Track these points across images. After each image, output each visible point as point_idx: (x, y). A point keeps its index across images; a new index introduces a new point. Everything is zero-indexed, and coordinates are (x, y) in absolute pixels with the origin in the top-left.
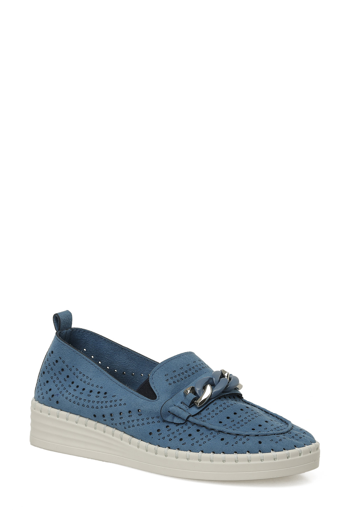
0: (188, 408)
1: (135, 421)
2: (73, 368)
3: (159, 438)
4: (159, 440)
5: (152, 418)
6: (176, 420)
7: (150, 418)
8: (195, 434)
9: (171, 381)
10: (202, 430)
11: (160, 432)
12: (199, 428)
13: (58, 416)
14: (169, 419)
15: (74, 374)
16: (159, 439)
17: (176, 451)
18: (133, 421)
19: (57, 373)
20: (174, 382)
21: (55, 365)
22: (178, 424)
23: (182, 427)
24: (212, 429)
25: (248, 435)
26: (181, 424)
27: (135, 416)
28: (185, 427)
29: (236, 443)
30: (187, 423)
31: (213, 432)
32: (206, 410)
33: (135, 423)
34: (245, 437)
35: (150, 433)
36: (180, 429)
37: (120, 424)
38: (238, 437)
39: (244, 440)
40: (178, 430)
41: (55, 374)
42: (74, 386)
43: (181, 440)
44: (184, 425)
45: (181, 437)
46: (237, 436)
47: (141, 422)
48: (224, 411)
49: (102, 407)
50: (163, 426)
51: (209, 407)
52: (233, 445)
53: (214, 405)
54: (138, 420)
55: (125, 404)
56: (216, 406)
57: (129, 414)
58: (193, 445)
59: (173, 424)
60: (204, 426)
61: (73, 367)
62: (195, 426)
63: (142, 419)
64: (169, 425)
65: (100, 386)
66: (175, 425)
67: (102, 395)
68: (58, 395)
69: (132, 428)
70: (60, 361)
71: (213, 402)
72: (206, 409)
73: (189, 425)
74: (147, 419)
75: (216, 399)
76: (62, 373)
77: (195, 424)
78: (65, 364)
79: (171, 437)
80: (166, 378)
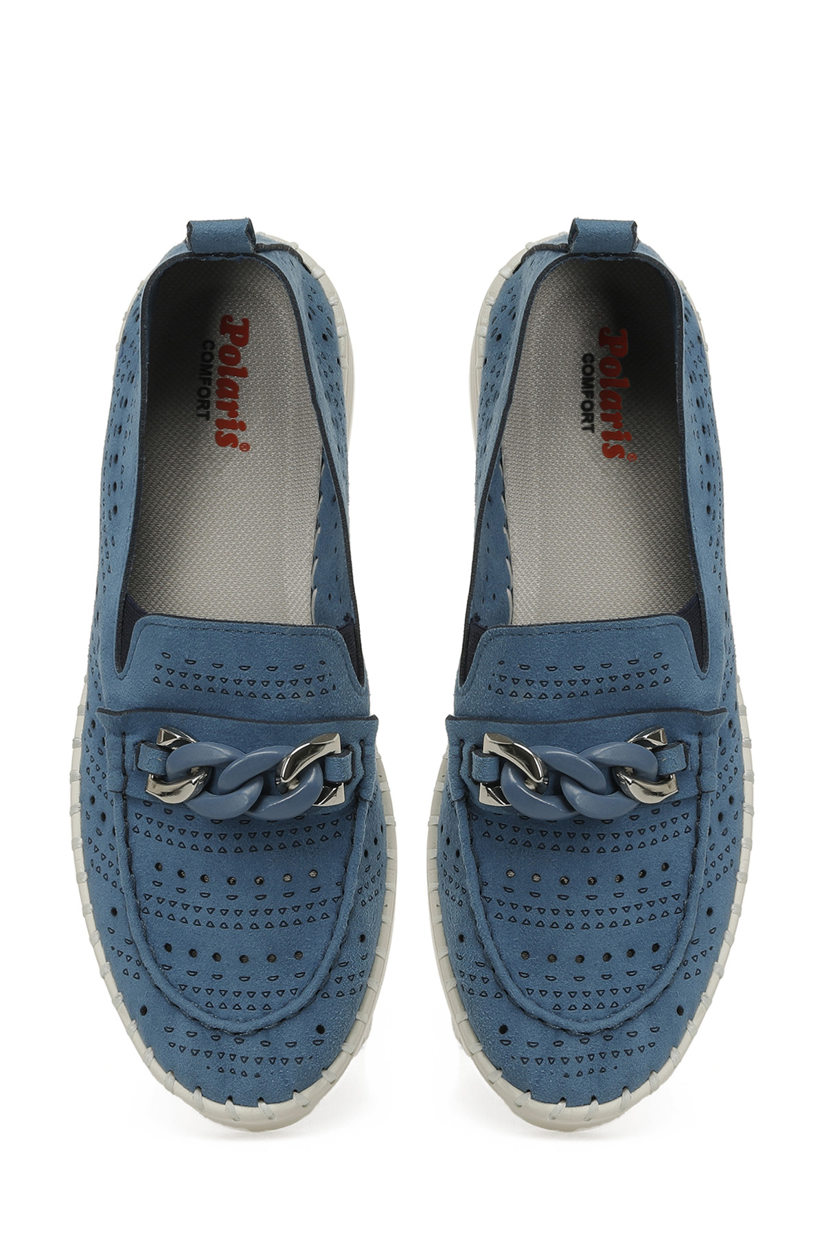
0: (135, 768)
9: (164, 676)
32: (165, 811)
53: (186, 816)
56: (186, 824)
72: (167, 807)
80: (159, 660)
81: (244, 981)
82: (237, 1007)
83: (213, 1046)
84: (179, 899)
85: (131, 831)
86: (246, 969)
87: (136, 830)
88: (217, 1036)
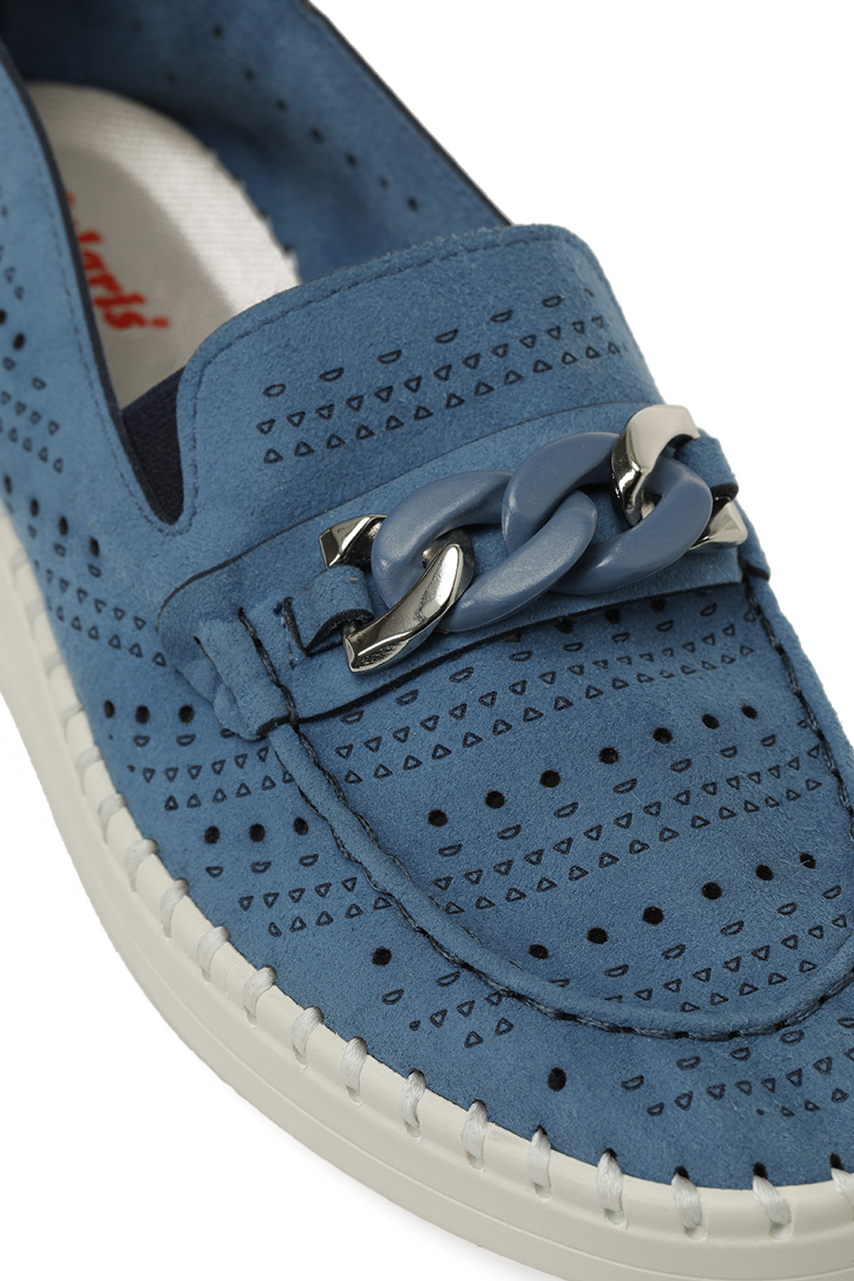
0: (297, 655)
6: (223, 705)
9: (285, 438)
10: (317, 834)
12: (306, 817)
14: (198, 675)
20: (303, 449)
22: (226, 731)
24: (357, 863)
25: (520, 997)
26: (239, 737)
28: (253, 771)
29: (439, 1018)
30: (267, 751)
31: (361, 878)
32: (400, 701)
34: (495, 999)
36: (229, 765)
38: (461, 980)
39: (484, 1019)
44: (251, 757)
45: (218, 816)
46: (457, 975)
48: (490, 740)
51: (422, 684)
52: (416, 1025)
53: (453, 678)
56: (461, 693)
58: (247, 903)
71: (456, 655)
72: (403, 691)
75: (484, 641)
77: (293, 779)
80: (264, 408)
81: (735, 933)
82: (747, 989)
83: (743, 1070)
84: (515, 850)
85: (343, 784)
86: (726, 908)
87: (352, 778)
88: (741, 1050)
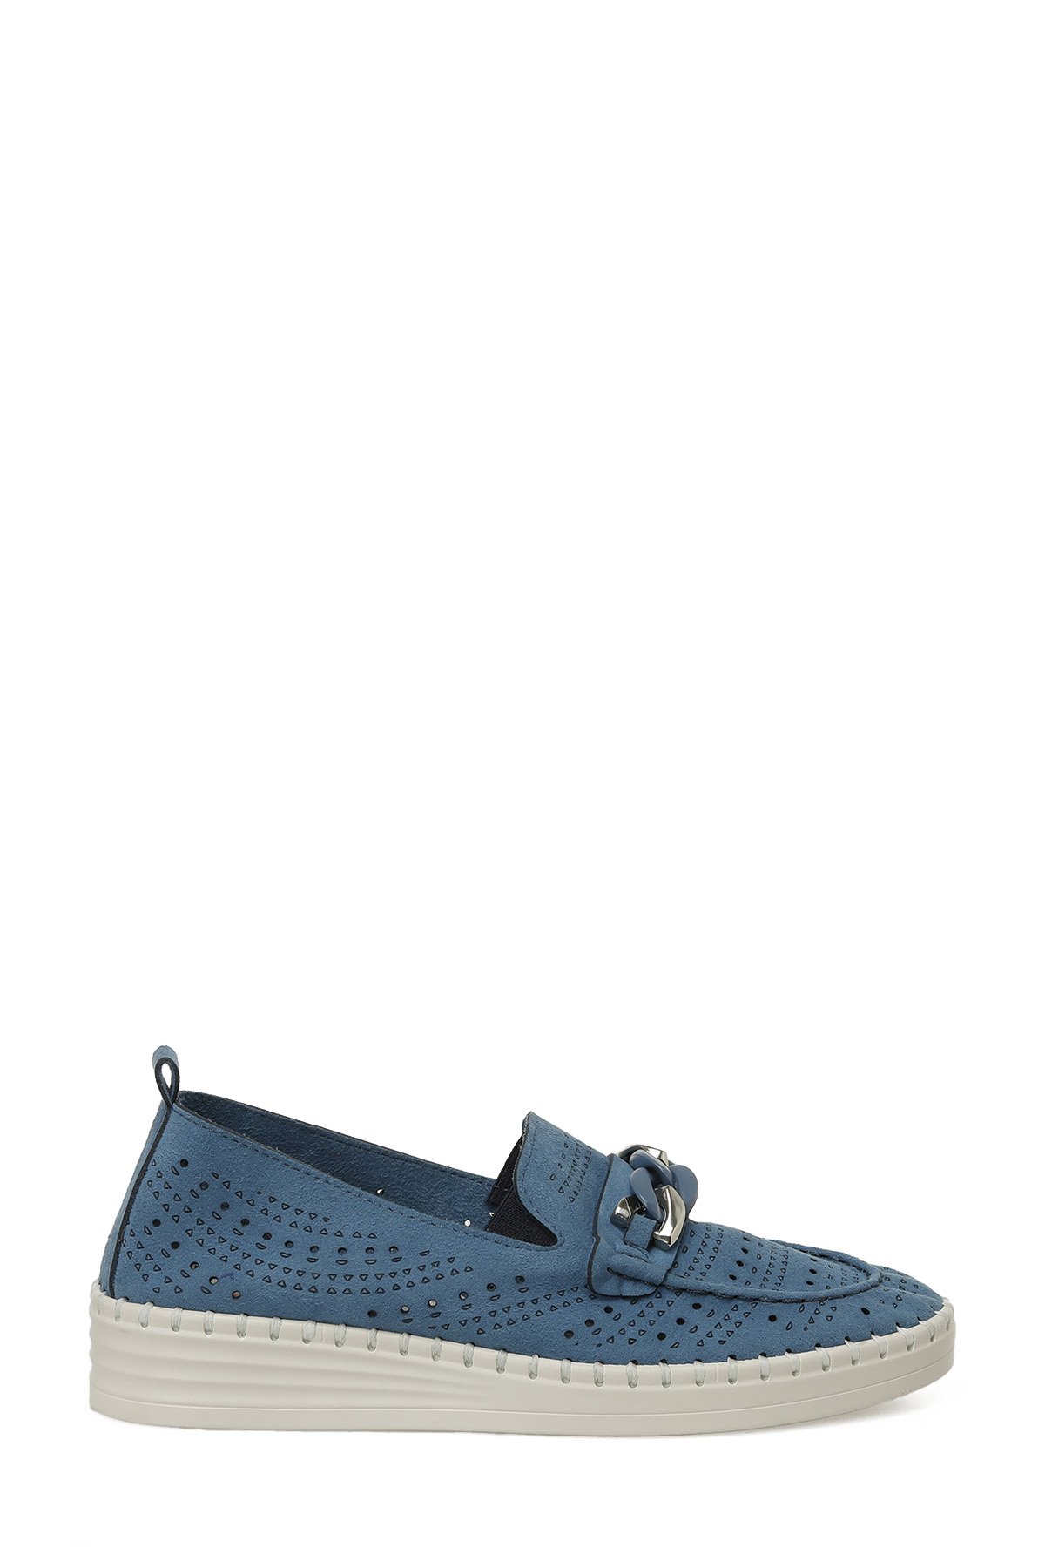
0: (646, 1252)
1: (514, 1309)
2: (258, 1198)
3: (598, 1342)
4: (599, 1348)
5: (558, 1293)
6: (629, 1289)
7: (554, 1295)
8: (694, 1317)
9: (569, 1191)
10: (707, 1303)
11: (596, 1326)
12: (698, 1300)
13: (241, 1334)
14: (609, 1288)
15: (265, 1212)
16: (600, 1345)
17: (660, 1368)
18: (507, 1309)
19: (208, 1218)
20: (576, 1193)
21: (198, 1197)
22: (634, 1299)
23: (651, 1305)
24: (735, 1297)
26: (646, 1296)
27: (510, 1295)
28: (660, 1304)
29: (811, 1320)
30: (659, 1293)
31: (739, 1303)
32: (684, 1252)
33: (515, 1313)
35: (569, 1334)
36: (646, 1310)
37: (464, 1323)
39: (826, 1310)
40: (642, 1315)
41: (200, 1222)
42: (275, 1245)
43: (662, 1336)
44: (654, 1300)
45: (658, 1329)
46: (803, 1305)
47: (530, 1309)
49: (396, 1287)
50: (596, 1310)
51: (685, 1243)
52: (806, 1329)
53: (691, 1236)
54: (521, 1305)
55: (469, 1269)
56: (698, 1239)
57: (489, 1294)
58: (701, 1343)
59: (621, 1301)
60: (710, 1293)
61: (259, 1193)
62: (684, 1296)
63: (532, 1301)
64: (611, 1304)
65: (365, 1233)
66: (628, 1303)
67: (382, 1255)
68: (231, 1274)
69: (506, 1329)
70: (215, 1184)
72: (682, 1249)
73: (669, 1296)
74: (545, 1297)
76: (224, 1214)
77: (683, 1290)
78: (231, 1191)
79: (632, 1332)
